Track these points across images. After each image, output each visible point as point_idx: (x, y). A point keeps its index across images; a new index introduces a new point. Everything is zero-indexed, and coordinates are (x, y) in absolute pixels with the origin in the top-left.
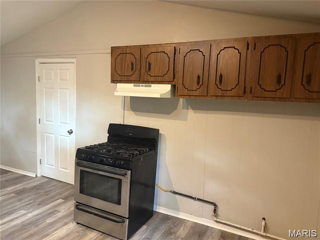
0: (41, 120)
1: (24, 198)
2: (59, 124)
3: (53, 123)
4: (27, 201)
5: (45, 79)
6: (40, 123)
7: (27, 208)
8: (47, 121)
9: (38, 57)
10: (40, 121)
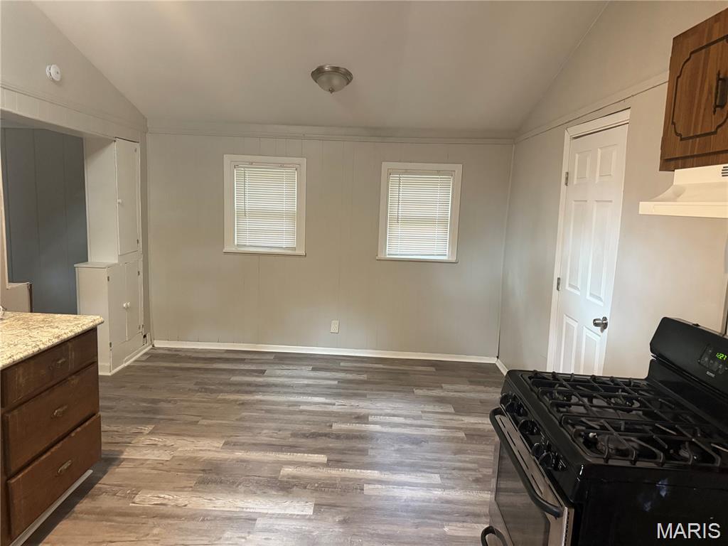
0: (561, 282)
1: (469, 451)
2: (588, 297)
3: (578, 293)
4: (467, 459)
5: (578, 178)
6: (560, 289)
7: (449, 476)
8: (570, 285)
9: (569, 123)
10: (558, 284)
